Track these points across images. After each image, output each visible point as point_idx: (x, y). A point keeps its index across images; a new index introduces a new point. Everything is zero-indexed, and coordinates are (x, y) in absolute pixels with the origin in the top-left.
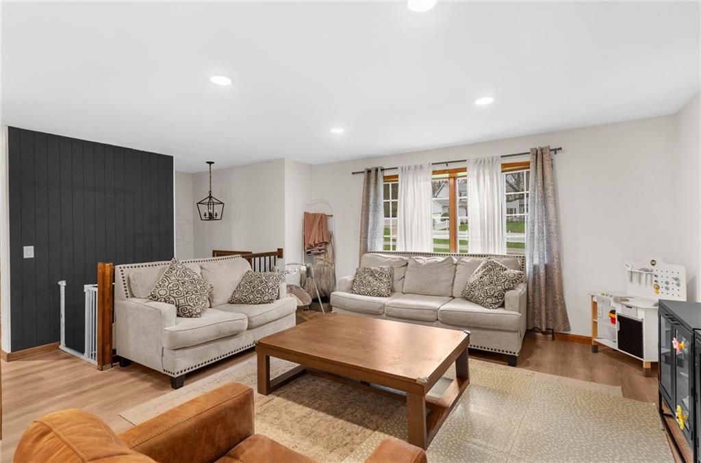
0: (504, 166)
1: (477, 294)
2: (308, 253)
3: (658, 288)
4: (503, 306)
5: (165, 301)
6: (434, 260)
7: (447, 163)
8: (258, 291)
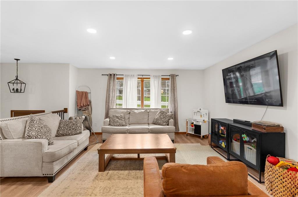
0: (162, 78)
1: (159, 122)
2: (79, 110)
3: (201, 116)
4: (168, 125)
5: (36, 138)
6: (141, 111)
7: (143, 75)
8: (73, 129)
